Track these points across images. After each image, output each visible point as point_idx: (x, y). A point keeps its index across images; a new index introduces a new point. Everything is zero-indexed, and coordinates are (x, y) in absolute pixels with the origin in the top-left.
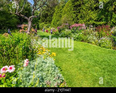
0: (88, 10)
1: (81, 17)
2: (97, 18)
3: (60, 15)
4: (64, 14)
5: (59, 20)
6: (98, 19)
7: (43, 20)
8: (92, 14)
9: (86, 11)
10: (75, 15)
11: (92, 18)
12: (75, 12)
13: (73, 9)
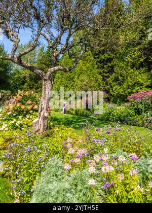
0: (129, 68)
1: (116, 79)
2: (150, 82)
3: (70, 76)
4: (79, 75)
7: (30, 85)
8: (137, 75)
9: (127, 69)
10: (102, 77)
11: (139, 81)
12: (100, 72)
13: (97, 66)
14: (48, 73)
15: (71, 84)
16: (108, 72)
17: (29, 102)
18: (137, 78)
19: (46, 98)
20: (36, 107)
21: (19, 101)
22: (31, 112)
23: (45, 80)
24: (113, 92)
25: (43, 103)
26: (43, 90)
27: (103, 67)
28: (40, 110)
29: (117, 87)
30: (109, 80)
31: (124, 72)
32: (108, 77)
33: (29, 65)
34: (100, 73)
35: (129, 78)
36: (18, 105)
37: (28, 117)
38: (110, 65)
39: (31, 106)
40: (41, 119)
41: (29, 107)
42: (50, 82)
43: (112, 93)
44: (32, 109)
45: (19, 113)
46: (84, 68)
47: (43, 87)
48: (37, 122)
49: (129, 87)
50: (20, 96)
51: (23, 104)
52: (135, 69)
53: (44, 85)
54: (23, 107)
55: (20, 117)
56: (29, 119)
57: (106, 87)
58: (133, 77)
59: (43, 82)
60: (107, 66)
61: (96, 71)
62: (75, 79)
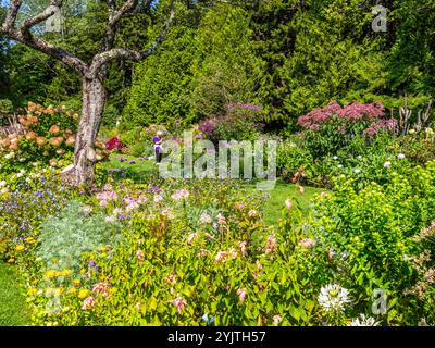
0: (334, 39)
1: (301, 70)
2: (386, 77)
3: (179, 59)
4: (203, 57)
5: (170, 86)
6: (392, 81)
8: (353, 59)
9: (329, 41)
10: (264, 63)
11: (358, 76)
12: (260, 49)
13: (250, 32)
14: (94, 65)
15: (183, 82)
16: (283, 49)
17: (56, 130)
18: (355, 66)
19: (92, 121)
20: (71, 140)
21: (31, 128)
22: (59, 152)
23: (89, 80)
24: (292, 104)
25: (85, 131)
26: (85, 103)
27: (268, 35)
28: (77, 148)
29: (301, 90)
30: (284, 72)
31: (322, 49)
32: (281, 63)
33: (50, 46)
34: (259, 52)
35: (333, 66)
36: (28, 137)
37: (53, 164)
38: (286, 28)
39: (60, 139)
40: (79, 165)
41: (56, 142)
42: (98, 84)
43: (290, 108)
44: (63, 145)
45: (32, 155)
46: (217, 37)
47: (85, 96)
48: (70, 171)
49: (332, 92)
50: (34, 114)
51: (41, 134)
52: (350, 42)
53: (87, 92)
54: (40, 141)
55: (35, 164)
56: (56, 167)
57: (276, 92)
58: (344, 64)
59: (84, 85)
60: (279, 31)
61: (246, 45)
62: (193, 68)
